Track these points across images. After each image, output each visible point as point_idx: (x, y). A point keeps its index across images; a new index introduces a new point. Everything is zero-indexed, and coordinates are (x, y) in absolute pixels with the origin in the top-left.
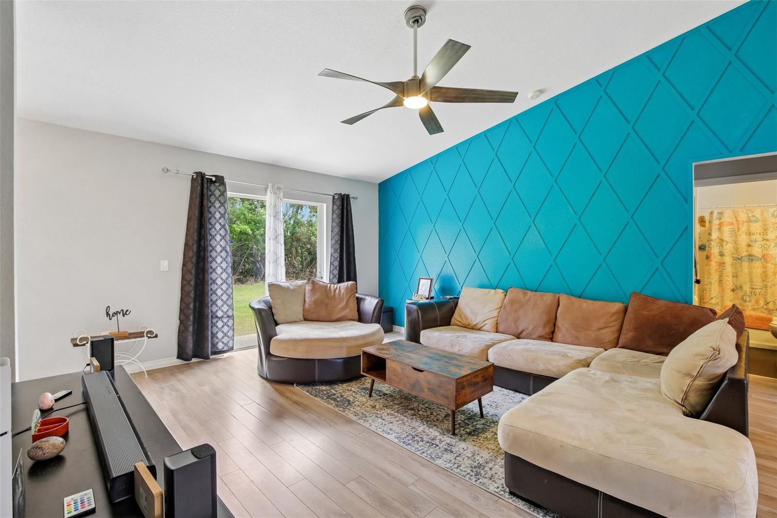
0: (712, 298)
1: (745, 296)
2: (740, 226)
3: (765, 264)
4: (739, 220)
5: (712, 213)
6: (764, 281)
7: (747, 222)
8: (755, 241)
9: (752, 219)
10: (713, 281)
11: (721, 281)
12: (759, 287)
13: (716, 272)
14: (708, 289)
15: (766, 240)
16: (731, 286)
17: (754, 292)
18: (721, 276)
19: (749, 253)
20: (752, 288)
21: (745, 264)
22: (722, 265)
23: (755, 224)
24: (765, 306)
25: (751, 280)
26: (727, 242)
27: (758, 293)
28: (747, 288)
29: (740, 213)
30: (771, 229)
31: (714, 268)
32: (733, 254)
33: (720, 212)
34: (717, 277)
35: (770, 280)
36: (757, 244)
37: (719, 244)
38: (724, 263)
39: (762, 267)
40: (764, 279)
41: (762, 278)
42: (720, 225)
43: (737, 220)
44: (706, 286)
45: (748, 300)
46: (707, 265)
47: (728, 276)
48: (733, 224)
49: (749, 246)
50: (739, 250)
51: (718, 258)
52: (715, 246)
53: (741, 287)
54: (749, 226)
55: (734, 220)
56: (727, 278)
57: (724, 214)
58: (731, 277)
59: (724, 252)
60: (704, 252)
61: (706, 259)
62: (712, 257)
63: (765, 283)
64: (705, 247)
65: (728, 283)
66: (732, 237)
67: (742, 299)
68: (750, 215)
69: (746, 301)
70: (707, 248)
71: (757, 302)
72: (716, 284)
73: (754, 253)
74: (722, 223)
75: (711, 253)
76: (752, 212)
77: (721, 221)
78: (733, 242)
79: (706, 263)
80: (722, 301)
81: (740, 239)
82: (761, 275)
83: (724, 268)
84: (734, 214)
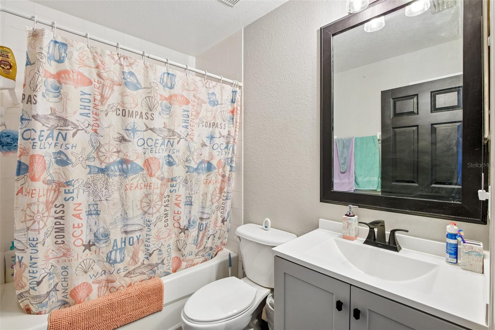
0: (39, 283)
1: (113, 253)
2: (107, 92)
3: (149, 178)
4: (104, 75)
5: (35, 35)
6: (145, 213)
7: (120, 85)
8: (134, 130)
9: (130, 79)
10: (41, 237)
11: (62, 230)
12: (137, 228)
13: (48, 209)
14: (26, 261)
15: (151, 129)
16: (86, 237)
17: (130, 239)
18: (61, 218)
19: (121, 155)
20: (126, 232)
21: (115, 180)
22: (62, 189)
23: (135, 93)
24: (146, 262)
25: (125, 216)
26: (76, 126)
27: (135, 239)
28: (116, 235)
29: (107, 59)
30: (159, 109)
31: (43, 199)
32: (88, 159)
33: (59, 40)
34: (50, 222)
35: (155, 210)
36: (136, 136)
37: (56, 133)
38: (68, 184)
39: (143, 186)
40: (146, 209)
41: (142, 208)
42: (60, 76)
43: (99, 75)
44: (18, 254)
45: (118, 260)
46: (20, 191)
47: (78, 216)
48: (91, 83)
49: (123, 140)
50: (102, 149)
51: (51, 171)
52: (46, 134)
53: (107, 236)
54: (123, 95)
55: (94, 71)
56: (77, 221)
57: (69, 49)
58: (84, 215)
59: (69, 153)
60: (11, 154)
61: (18, 174)
62: (37, 168)
63: (147, 217)
64: (15, 140)
65: (78, 232)
66: (87, 115)
67: (109, 259)
68: (126, 70)
69: (115, 262)
70: (20, 141)
71: (134, 257)
72: (50, 241)
73: (132, 157)
74: (66, 72)
75: (32, 157)
76: (131, 64)
77: (62, 67)
78: (89, 129)
79: (17, 186)
80: (65, 280)
81: (105, 121)
82: (141, 201)
83: (68, 196)
84: (94, 58)
